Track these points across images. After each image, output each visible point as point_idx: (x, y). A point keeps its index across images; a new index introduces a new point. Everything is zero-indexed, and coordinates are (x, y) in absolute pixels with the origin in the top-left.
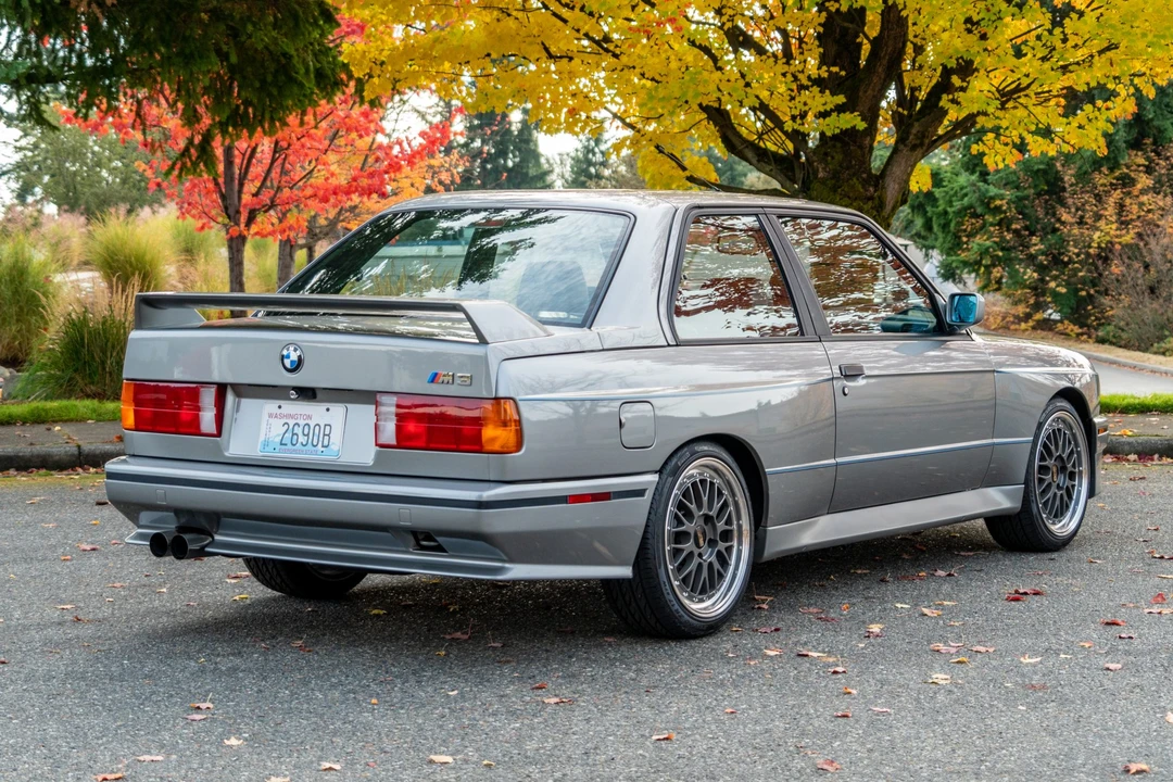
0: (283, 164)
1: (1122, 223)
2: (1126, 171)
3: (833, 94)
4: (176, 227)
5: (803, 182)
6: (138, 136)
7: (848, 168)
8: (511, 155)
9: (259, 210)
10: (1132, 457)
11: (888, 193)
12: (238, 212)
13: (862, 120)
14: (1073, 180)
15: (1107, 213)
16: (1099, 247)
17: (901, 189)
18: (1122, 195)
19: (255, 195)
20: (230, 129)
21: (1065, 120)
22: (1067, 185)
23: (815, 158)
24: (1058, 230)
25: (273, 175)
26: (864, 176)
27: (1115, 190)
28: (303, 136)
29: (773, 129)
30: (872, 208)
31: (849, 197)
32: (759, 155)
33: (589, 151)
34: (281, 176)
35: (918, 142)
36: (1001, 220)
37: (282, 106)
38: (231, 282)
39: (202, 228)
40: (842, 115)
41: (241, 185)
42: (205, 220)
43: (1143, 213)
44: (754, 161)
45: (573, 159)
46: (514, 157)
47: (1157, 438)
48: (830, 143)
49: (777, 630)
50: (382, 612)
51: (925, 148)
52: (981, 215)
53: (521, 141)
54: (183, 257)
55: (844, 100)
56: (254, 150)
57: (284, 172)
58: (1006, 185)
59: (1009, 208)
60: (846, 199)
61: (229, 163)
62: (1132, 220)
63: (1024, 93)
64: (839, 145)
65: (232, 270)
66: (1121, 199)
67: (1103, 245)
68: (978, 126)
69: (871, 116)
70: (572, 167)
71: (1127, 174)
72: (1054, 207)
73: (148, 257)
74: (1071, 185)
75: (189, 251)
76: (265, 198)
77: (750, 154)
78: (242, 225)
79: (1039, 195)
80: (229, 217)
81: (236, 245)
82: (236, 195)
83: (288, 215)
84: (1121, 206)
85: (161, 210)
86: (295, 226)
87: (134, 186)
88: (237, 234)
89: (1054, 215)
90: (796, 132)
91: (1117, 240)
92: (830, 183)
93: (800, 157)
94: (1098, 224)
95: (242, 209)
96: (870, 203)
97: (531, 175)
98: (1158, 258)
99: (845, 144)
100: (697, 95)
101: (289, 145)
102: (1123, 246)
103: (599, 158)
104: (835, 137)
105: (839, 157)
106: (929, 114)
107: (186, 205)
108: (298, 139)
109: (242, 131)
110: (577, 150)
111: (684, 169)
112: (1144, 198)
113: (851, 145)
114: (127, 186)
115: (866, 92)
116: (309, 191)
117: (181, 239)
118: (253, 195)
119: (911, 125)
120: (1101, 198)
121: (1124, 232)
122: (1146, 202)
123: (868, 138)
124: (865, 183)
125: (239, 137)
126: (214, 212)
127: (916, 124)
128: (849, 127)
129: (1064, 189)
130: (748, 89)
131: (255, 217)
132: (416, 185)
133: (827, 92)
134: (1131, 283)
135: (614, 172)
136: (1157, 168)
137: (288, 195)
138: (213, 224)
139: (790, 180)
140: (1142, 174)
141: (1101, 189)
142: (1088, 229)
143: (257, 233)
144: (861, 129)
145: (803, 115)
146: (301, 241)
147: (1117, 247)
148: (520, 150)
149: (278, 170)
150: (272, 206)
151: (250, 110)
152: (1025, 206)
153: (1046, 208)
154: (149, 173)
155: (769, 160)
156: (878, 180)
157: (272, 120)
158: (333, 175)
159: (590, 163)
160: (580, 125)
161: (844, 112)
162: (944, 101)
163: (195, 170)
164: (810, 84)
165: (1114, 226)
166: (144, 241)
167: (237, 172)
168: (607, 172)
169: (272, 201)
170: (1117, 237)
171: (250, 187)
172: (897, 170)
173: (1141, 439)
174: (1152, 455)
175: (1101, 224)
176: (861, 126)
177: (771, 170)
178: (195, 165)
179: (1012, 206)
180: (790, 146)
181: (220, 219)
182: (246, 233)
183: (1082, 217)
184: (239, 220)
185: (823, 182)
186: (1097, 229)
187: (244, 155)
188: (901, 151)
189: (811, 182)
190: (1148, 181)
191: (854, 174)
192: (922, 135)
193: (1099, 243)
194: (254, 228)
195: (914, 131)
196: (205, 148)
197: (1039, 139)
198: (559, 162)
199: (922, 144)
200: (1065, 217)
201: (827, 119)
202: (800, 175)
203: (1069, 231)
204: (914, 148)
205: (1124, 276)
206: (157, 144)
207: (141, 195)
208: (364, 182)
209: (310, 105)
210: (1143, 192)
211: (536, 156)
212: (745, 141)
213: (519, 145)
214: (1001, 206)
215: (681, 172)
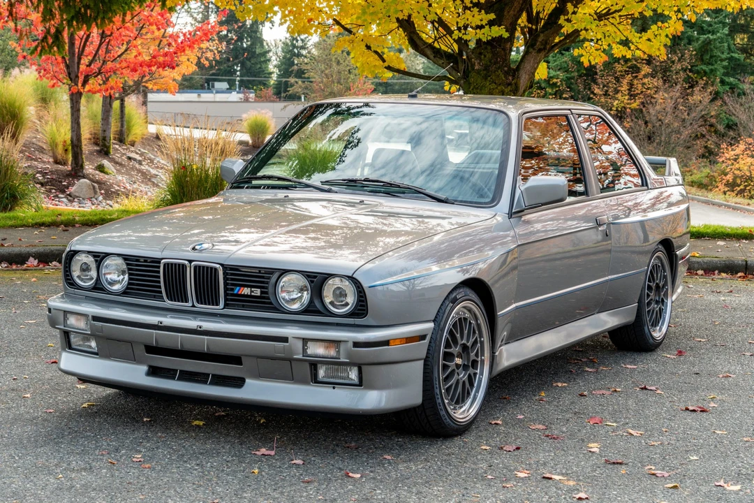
0: (108, 45)
1: (631, 96)
2: (634, 62)
3: (486, 13)
4: (36, 84)
5: (464, 72)
6: (11, 24)
7: (495, 63)
8: (245, 40)
9: (91, 75)
10: (700, 272)
11: (521, 81)
12: (77, 77)
13: (506, 31)
14: (602, 68)
15: (622, 89)
16: (617, 110)
17: (530, 78)
18: (631, 78)
19: (89, 65)
20: (75, 23)
21: (639, 35)
22: (598, 71)
23: (473, 56)
24: (592, 98)
25: (100, 52)
26: (506, 69)
27: (628, 74)
28: (121, 28)
29: (445, 35)
30: (510, 91)
31: (495, 83)
32: (434, 53)
33: (294, 39)
34: (106, 53)
35: (542, 47)
36: (557, 91)
37: (111, 10)
38: (72, 122)
39: (53, 86)
40: (492, 28)
41: (80, 59)
42: (55, 81)
43: (644, 90)
44: (432, 57)
45: (284, 43)
46: (247, 41)
47: (717, 259)
48: (483, 47)
49: (518, 448)
50: (201, 423)
51: (546, 51)
52: (544, 88)
53: (251, 31)
54: (40, 104)
55: (495, 17)
56: (88, 36)
57: (108, 51)
58: (559, 69)
59: (562, 84)
60: (494, 84)
61: (72, 44)
62: (638, 94)
63: (612, 16)
64: (489, 48)
65: (72, 115)
66: (631, 80)
67: (620, 109)
68: (582, 38)
69: (512, 29)
70: (282, 48)
71: (635, 65)
72: (589, 84)
73: (17, 104)
74: (601, 71)
75: (44, 100)
76: (95, 67)
77: (429, 52)
78: (80, 85)
79: (580, 76)
80: (71, 80)
81: (75, 99)
82: (76, 65)
83: (110, 79)
84: (631, 85)
85: (26, 70)
86: (115, 87)
87: (8, 54)
88: (76, 91)
89: (590, 89)
90: (460, 39)
91: (628, 106)
92: (483, 73)
93: (462, 56)
94: (617, 96)
95: (79, 75)
96: (509, 87)
97: (257, 53)
98: (654, 118)
99: (493, 47)
100: (396, 12)
101: (112, 33)
102: (632, 110)
103: (300, 43)
104: (488, 42)
105: (489, 55)
106: (551, 28)
107: (42, 71)
108: (118, 30)
109: (82, 25)
110: (286, 38)
111: (384, 61)
112: (646, 80)
113: (499, 46)
114: (3, 54)
115: (509, 12)
116: (124, 64)
117: (39, 92)
118: (87, 66)
119: (538, 36)
120: (619, 80)
121: (633, 101)
122: (647, 83)
123: (509, 43)
124: (506, 73)
125: (79, 29)
126: (61, 76)
127: (542, 35)
128: (497, 36)
129: (596, 73)
130: (430, 9)
131: (88, 80)
132: (191, 60)
133: (483, 11)
134: (636, 133)
135: (309, 52)
136: (654, 61)
137: (110, 66)
138: (60, 84)
139: (456, 70)
140: (644, 65)
141: (619, 74)
142: (610, 99)
143: (89, 91)
144: (506, 37)
145: (466, 27)
146: (117, 95)
147: (628, 110)
148: (251, 37)
149: (104, 50)
150: (100, 73)
151: (89, 11)
152: (571, 83)
153: (584, 84)
154: (18, 49)
155: (442, 57)
156: (515, 72)
157: (103, 19)
158: (140, 54)
159: (294, 46)
160: (314, 28)
161: (494, 26)
162: (562, 21)
163: (50, 51)
164: (471, 5)
165: (627, 97)
166: (15, 93)
167: (77, 50)
168: (304, 52)
169: (99, 71)
170: (628, 104)
171: (85, 61)
172: (527, 66)
173: (706, 259)
174: (714, 271)
175: (619, 96)
176: (506, 35)
177: (443, 63)
178: (51, 47)
179: (564, 83)
180: (456, 47)
181: (65, 81)
182: (82, 90)
183: (607, 91)
184: (78, 82)
185: (478, 72)
186: (617, 99)
187: (81, 39)
188: (531, 53)
189: (470, 72)
190: (648, 70)
191: (499, 68)
192: (545, 43)
193: (617, 108)
194: (87, 88)
195: (540, 39)
196: (58, 35)
197: (621, 47)
198: (274, 45)
199: (545, 49)
200: (597, 91)
201: (482, 30)
202: (462, 67)
203: (599, 100)
204: (540, 51)
205: (632, 128)
206: (24, 33)
207: (13, 60)
208: (161, 59)
209: (129, 10)
210: (645, 76)
211: (261, 41)
212: (425, 43)
213: (250, 34)
214: (557, 83)
215: (381, 62)
